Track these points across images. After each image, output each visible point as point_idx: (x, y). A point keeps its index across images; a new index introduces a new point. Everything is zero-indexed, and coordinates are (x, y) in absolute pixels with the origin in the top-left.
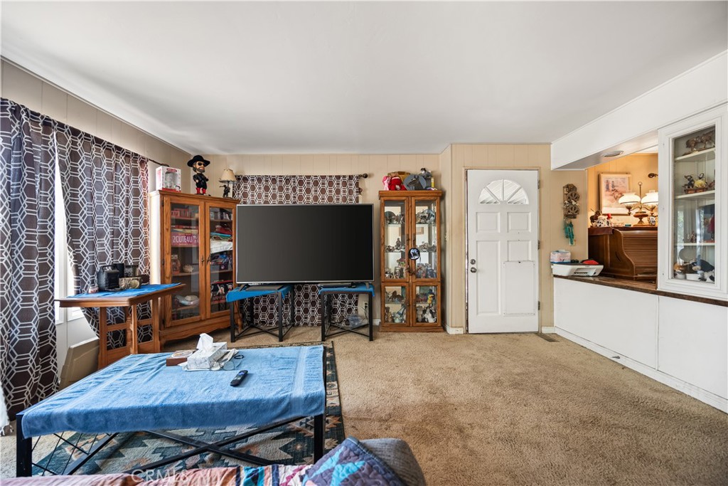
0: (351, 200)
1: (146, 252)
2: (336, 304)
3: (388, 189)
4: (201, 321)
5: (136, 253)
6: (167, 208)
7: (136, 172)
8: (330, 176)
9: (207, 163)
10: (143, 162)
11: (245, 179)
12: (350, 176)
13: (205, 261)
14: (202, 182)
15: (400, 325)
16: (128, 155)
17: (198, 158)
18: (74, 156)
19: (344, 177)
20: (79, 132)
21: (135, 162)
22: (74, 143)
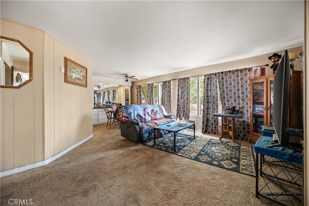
6: (251, 86)
10: (250, 70)
14: (274, 67)
17: (275, 55)
22: (222, 75)
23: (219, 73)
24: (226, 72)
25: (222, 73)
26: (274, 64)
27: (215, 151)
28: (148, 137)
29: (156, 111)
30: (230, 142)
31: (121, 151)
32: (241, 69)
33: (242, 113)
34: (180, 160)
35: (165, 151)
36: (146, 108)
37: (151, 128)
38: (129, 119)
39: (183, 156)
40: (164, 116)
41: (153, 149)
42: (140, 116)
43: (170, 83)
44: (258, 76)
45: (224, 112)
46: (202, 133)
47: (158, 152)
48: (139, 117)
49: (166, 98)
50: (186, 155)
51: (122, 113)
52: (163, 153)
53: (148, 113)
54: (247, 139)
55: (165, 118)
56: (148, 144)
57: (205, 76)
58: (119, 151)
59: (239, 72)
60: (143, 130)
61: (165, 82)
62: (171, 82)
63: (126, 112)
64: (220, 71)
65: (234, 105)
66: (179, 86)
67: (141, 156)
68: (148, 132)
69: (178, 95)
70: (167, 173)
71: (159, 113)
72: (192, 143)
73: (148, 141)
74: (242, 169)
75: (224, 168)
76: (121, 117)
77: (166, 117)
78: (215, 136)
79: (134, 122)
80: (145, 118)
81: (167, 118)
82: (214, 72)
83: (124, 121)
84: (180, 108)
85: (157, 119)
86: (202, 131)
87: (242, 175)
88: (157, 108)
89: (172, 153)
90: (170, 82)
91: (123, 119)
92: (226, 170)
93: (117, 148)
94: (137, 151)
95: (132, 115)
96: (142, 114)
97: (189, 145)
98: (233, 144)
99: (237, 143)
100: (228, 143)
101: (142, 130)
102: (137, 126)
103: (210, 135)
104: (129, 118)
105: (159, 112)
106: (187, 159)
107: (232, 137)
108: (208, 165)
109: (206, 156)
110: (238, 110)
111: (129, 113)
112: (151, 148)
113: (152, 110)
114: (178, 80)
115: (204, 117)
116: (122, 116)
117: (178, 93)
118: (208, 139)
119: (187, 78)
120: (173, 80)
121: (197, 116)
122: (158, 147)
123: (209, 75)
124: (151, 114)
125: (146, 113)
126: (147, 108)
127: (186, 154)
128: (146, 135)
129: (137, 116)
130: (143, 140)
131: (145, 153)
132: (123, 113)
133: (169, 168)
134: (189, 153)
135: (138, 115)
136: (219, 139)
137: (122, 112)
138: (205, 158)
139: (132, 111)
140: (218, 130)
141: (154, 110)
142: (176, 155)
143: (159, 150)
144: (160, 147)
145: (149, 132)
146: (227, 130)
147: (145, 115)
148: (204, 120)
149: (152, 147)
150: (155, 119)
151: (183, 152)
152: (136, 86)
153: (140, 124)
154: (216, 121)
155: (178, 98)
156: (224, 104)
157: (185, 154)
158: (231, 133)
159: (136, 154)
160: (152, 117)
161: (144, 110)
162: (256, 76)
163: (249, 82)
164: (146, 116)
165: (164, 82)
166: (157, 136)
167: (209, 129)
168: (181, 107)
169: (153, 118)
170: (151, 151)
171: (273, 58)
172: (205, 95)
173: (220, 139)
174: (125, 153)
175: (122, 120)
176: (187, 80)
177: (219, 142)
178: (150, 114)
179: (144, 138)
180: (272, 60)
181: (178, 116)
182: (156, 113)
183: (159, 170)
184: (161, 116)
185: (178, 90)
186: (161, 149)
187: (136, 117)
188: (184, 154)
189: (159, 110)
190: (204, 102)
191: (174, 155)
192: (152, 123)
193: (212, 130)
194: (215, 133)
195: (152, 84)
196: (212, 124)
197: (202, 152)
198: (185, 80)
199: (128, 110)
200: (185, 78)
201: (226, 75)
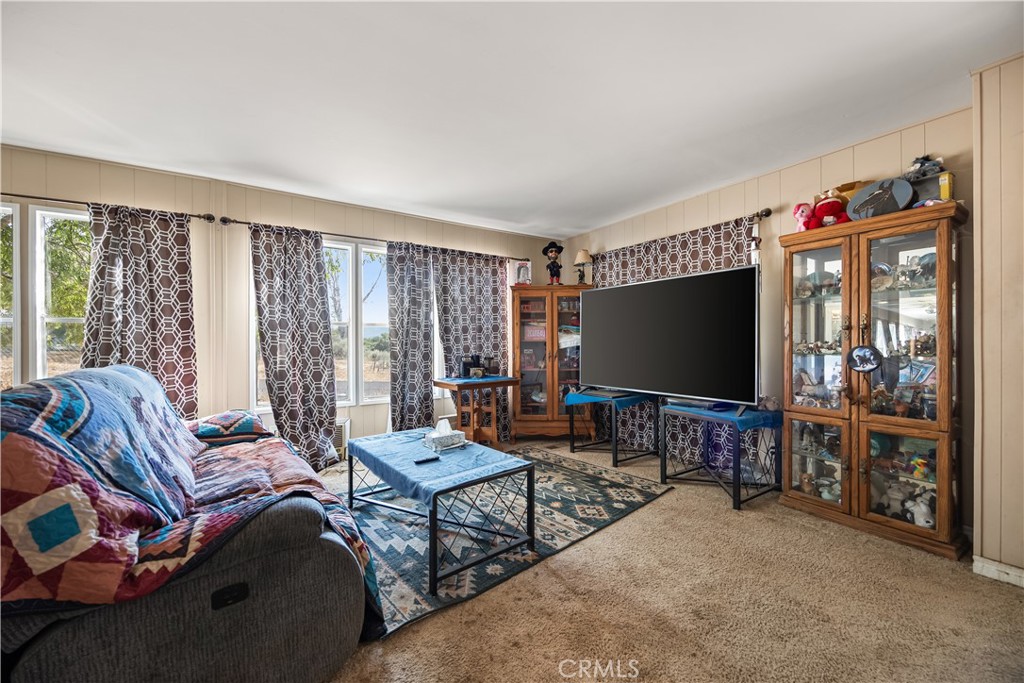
0: (740, 261)
1: (504, 346)
2: (719, 436)
3: (803, 229)
4: (548, 421)
5: (496, 347)
6: (517, 302)
7: (494, 273)
8: (705, 229)
9: (560, 250)
10: (502, 262)
11: (603, 258)
12: (736, 221)
13: (552, 356)
14: (555, 270)
15: (828, 505)
16: (487, 259)
17: (553, 245)
18: (445, 270)
19: (727, 224)
20: (447, 250)
21: (494, 263)
22: (445, 260)
25: (444, 251)
26: (551, 263)
36: (138, 400)
39: (572, 539)
42: (160, 472)
53: (162, 435)
55: (212, 445)
57: (391, 246)
62: (191, 227)
64: (439, 245)
66: (256, 260)
77: (210, 440)
90: (181, 226)
91: (132, 545)
109: (576, 506)
113: (154, 411)
114: (247, 230)
116: (106, 524)
120: (210, 218)
121: (353, 403)
122: (468, 584)
123: (406, 250)
137: (64, 475)
141: (155, 407)
144: (472, 579)
155: (260, 324)
156: (447, 351)
158: (488, 431)
161: (138, 414)
165: (114, 211)
171: (550, 249)
175: (132, 573)
176: (307, 243)
198: (297, 239)
199: (91, 442)
200: (293, 229)
201: (454, 261)
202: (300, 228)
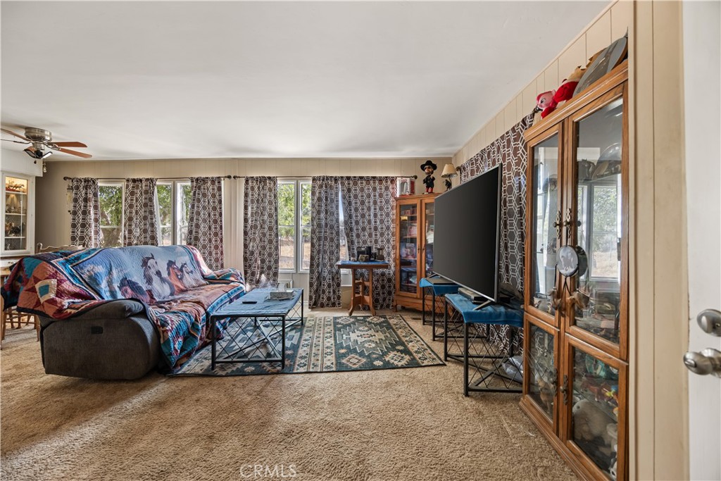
4: (417, 298)
6: (398, 209)
7: (387, 188)
9: (435, 167)
10: (392, 180)
11: (464, 168)
12: (523, 120)
14: (430, 182)
16: (381, 180)
17: (429, 162)
18: (349, 190)
19: (518, 125)
21: (386, 182)
22: (349, 184)
23: (342, 177)
24: (355, 177)
25: (348, 178)
26: (428, 177)
27: (360, 340)
28: (182, 350)
29: (182, 266)
30: (369, 317)
31: (88, 432)
32: (380, 177)
33: (382, 258)
34: (311, 383)
35: (258, 375)
36: (149, 259)
37: (190, 317)
38: (93, 302)
39: (311, 370)
40: (204, 278)
41: (215, 381)
42: (133, 286)
43: (217, 184)
44: (407, 194)
45: (352, 258)
46: (309, 308)
47: (239, 384)
48: (129, 290)
49: (203, 227)
50: (315, 366)
51: (54, 282)
52: (257, 382)
53: (158, 273)
54: (388, 306)
55: (211, 283)
56: (185, 369)
57: (314, 179)
58: (74, 436)
59: (377, 182)
60: (167, 331)
61: (199, 182)
62: (222, 182)
63: (73, 276)
64: (345, 175)
65: (369, 244)
66: (246, 195)
67: (192, 414)
68: (181, 333)
69: (246, 220)
70: (307, 425)
71: (192, 272)
72: (305, 336)
73: (185, 360)
74: (419, 359)
75: (397, 367)
76: (52, 296)
77: (211, 280)
78: (336, 310)
79: (130, 310)
80: (150, 291)
81: (215, 283)
82: (334, 175)
83: (69, 311)
84: (252, 253)
85: (187, 291)
86: (310, 305)
87: (426, 369)
88: (182, 255)
89: (278, 373)
90: (219, 182)
91: (66, 302)
92: (401, 370)
93: (56, 428)
94: (161, 405)
95: (104, 285)
96: (138, 278)
97: (303, 342)
98: (376, 320)
99: (380, 316)
100: (368, 320)
101: (163, 332)
102: (141, 322)
103: (326, 310)
104: (94, 299)
105: (190, 268)
106: (323, 374)
107: (371, 306)
108: (370, 372)
109: (353, 355)
110: (375, 254)
111: (90, 277)
112: (206, 379)
113: (171, 264)
114: (243, 181)
115: (312, 272)
116: (60, 293)
117: (246, 214)
118: (329, 320)
119: (269, 178)
120: (229, 177)
121: (294, 271)
122: (229, 371)
123: (323, 180)
124: (169, 274)
125: (152, 272)
126: (153, 258)
127: (313, 364)
128: (178, 345)
129: (120, 288)
130: (170, 363)
131: (197, 401)
132: (60, 282)
133: (303, 413)
134: (318, 360)
135: (126, 283)
136: (348, 315)
137: (54, 276)
138: (353, 360)
139: (101, 269)
140: (339, 297)
141: (174, 263)
142: (293, 375)
143: (237, 378)
144: (234, 369)
145: (184, 334)
146: (361, 295)
147: (149, 281)
148: (312, 278)
149: (208, 374)
150: (182, 291)
151: (303, 361)
152: (65, 178)
153: (153, 311)
154: (336, 277)
155: (245, 227)
156: (351, 243)
157: (312, 366)
158: (368, 299)
159: (169, 415)
160: (171, 286)
161: (145, 263)
162: (403, 193)
163: (393, 203)
164: (154, 283)
165: (197, 179)
166: (206, 340)
167: (323, 298)
168: (257, 252)
169: (176, 289)
170: (215, 388)
171: (427, 166)
172: (315, 222)
173: (351, 314)
174: (113, 432)
175: (60, 310)
176: (270, 183)
177: (352, 320)
178: (165, 275)
179: (171, 354)
180: (426, 171)
181: (250, 275)
182: (181, 270)
183: (282, 430)
184: (196, 280)
185: (246, 208)
186: (241, 373)
187: (117, 289)
188: (309, 366)
189: (188, 262)
190: (312, 238)
191: (288, 376)
192: (183, 302)
193: (329, 299)
194: (334, 305)
195: (151, 180)
196: (329, 286)
197: (339, 349)
198: (265, 182)
199: (82, 269)
200: (263, 177)
201: (355, 184)
202: (266, 176)
